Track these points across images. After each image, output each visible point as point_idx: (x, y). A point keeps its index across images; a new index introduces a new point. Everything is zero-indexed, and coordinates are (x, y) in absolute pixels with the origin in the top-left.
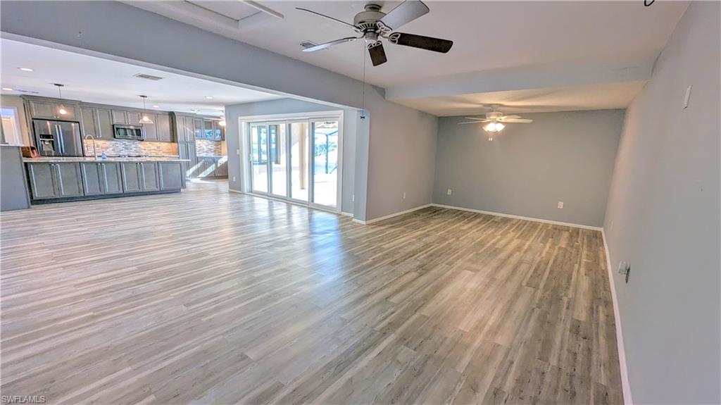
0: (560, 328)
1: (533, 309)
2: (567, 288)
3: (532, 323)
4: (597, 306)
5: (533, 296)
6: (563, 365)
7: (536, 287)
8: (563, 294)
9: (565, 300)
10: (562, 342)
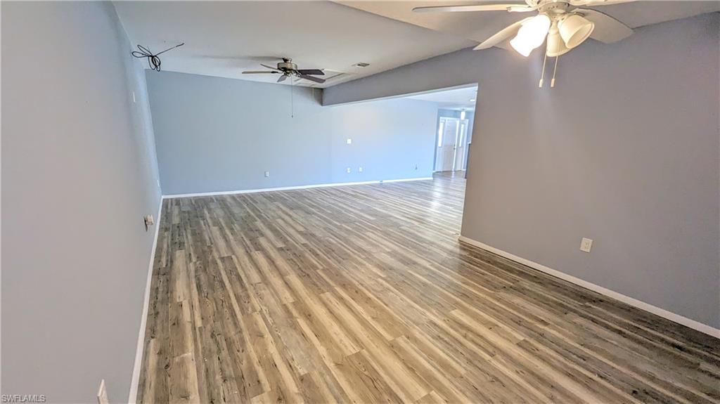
0: (191, 242)
1: (212, 244)
2: (196, 271)
3: (207, 238)
4: (167, 265)
5: (218, 250)
6: (184, 231)
7: (222, 259)
8: (198, 263)
9: (194, 259)
10: (187, 237)
